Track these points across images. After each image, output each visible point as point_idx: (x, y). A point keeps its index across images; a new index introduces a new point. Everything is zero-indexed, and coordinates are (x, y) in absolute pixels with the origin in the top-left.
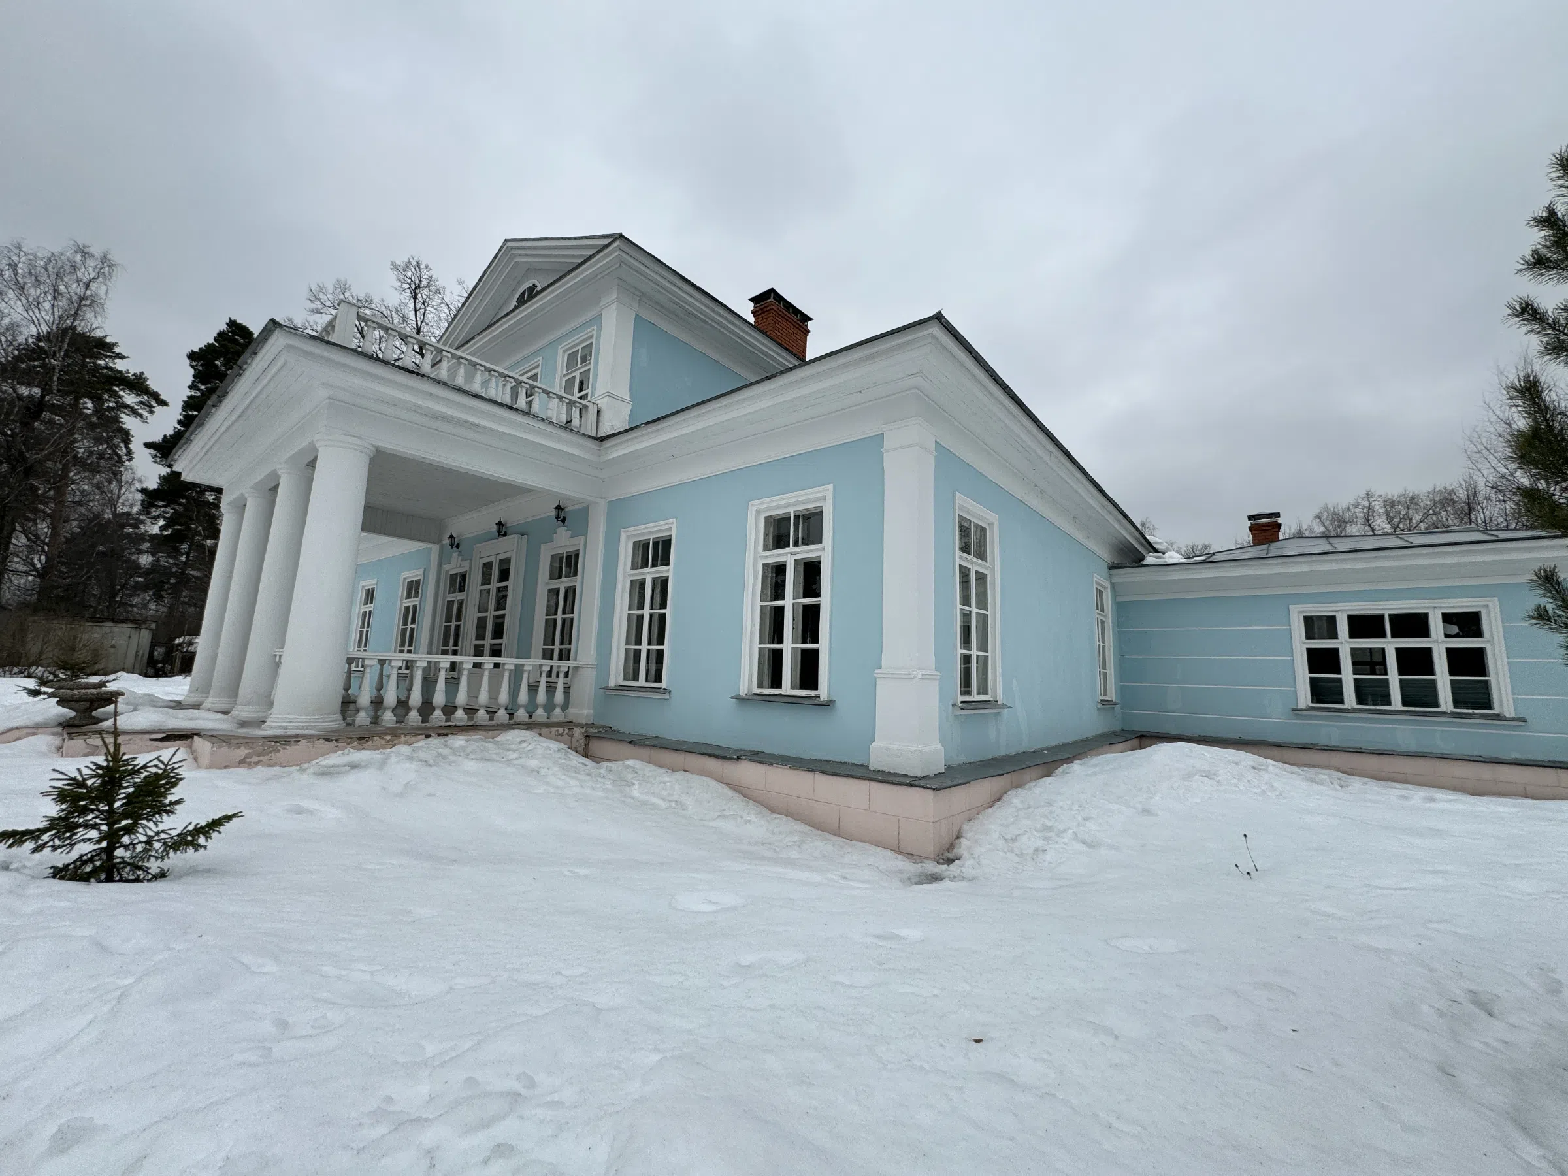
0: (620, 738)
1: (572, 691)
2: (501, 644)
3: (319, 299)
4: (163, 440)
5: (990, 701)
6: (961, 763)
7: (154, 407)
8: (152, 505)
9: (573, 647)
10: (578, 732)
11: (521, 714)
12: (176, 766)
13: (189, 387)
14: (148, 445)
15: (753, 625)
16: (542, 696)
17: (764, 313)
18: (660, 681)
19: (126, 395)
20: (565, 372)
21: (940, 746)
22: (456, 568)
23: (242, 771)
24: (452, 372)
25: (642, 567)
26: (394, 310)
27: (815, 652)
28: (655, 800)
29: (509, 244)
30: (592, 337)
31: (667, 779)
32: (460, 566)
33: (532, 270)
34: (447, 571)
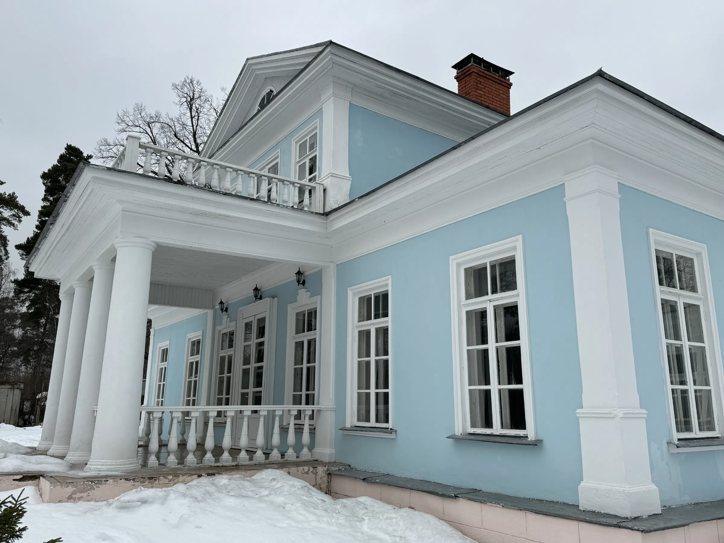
0: (356, 476)
1: (318, 432)
2: (261, 392)
3: (124, 121)
4: (27, 241)
5: (717, 438)
6: (685, 503)
7: (21, 218)
8: (21, 292)
9: (316, 392)
10: (321, 470)
11: (275, 455)
12: (22, 502)
13: (42, 200)
14: (18, 247)
15: (462, 368)
16: (291, 438)
17: (466, 76)
18: (387, 421)
19: (4, 211)
20: (298, 160)
21: (654, 487)
22: (226, 328)
23: (69, 505)
24: (209, 176)
25: (367, 320)
26: (176, 120)
27: (521, 392)
28: (382, 536)
29: (250, 62)
30: (316, 128)
31: (394, 516)
32: (229, 327)
33: (268, 79)
34: (220, 331)
